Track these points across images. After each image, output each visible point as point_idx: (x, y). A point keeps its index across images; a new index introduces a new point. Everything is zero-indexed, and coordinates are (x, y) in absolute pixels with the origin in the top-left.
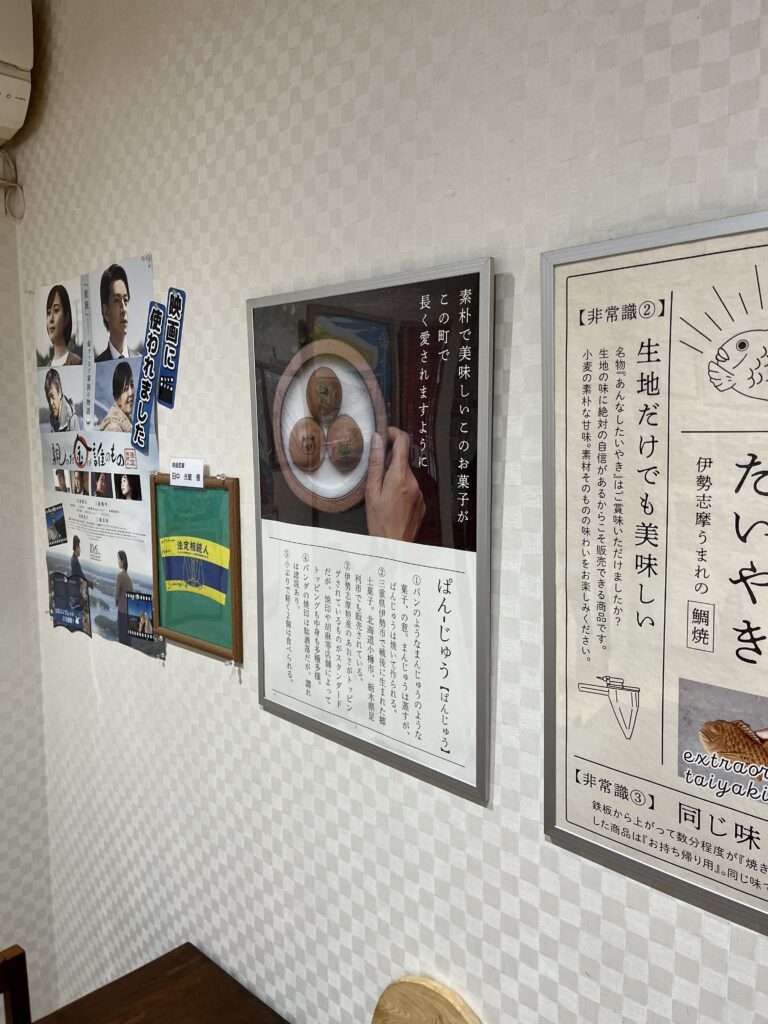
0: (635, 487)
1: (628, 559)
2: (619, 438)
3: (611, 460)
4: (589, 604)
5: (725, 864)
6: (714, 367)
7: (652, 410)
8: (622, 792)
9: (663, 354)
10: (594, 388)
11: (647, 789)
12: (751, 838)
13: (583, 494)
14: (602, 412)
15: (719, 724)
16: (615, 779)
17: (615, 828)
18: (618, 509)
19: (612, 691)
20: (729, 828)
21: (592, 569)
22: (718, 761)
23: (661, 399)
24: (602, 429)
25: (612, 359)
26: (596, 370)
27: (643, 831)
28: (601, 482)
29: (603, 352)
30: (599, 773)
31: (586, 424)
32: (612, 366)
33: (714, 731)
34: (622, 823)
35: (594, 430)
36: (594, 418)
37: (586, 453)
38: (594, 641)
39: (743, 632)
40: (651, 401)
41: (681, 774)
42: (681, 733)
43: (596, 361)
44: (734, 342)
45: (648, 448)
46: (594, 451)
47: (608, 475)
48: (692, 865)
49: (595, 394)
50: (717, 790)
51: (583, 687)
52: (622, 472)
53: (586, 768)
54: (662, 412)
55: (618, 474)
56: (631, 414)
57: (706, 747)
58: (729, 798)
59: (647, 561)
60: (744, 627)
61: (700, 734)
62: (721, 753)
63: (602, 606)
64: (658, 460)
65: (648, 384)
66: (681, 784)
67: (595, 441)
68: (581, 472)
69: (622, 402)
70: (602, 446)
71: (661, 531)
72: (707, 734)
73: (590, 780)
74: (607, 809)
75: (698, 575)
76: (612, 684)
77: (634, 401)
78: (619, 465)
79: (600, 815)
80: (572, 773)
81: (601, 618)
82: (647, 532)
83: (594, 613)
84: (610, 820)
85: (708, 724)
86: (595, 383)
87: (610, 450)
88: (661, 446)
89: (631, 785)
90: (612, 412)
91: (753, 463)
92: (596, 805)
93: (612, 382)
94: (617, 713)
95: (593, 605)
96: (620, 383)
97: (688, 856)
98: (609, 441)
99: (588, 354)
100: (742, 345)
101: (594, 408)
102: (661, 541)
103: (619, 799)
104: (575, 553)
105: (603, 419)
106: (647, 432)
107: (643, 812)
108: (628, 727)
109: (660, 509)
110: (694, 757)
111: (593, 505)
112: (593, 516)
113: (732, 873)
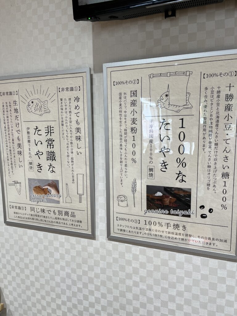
0: (16, 135)
1: (16, 152)
2: (12, 123)
3: (11, 129)
4: (9, 164)
5: (39, 218)
6: (28, 107)
7: (17, 117)
8: (20, 208)
9: (18, 104)
10: (5, 111)
11: (24, 206)
12: (44, 211)
13: (5, 137)
14: (7, 117)
15: (36, 187)
16: (18, 205)
17: (19, 217)
18: (13, 140)
19: (16, 184)
20: (40, 210)
21: (9, 155)
22: (36, 196)
23: (19, 114)
24: (8, 121)
25: (8, 104)
26: (5, 107)
27: (24, 216)
28: (9, 134)
29: (6, 103)
30: (15, 205)
31: (4, 120)
32: (8, 106)
33: (35, 189)
34: (20, 215)
35: (6, 121)
36: (6, 119)
37: (5, 127)
38: (11, 173)
39: (38, 166)
40: (17, 114)
41: (30, 200)
42: (29, 191)
43: (5, 105)
44: (31, 102)
45: (17, 125)
46: (7, 127)
47: (10, 132)
48: (34, 221)
49: (6, 113)
50: (37, 202)
51: (10, 185)
52: (13, 132)
53: (12, 204)
54: (19, 117)
55: (12, 132)
56: (14, 118)
57: (34, 193)
58: (40, 203)
59: (20, 152)
60: (38, 164)
61: (33, 190)
62: (37, 193)
63: (12, 164)
64: (20, 128)
65: (16, 110)
66: (30, 203)
67: (7, 124)
68: (4, 132)
69: (11, 115)
70: (8, 126)
71: (22, 145)
72: (34, 190)
73: (13, 207)
74: (17, 213)
75: (29, 154)
76: (16, 183)
77: (14, 114)
78: (12, 130)
79: (16, 215)
80: (9, 206)
81: (12, 167)
82: (19, 145)
83: (10, 166)
84: (18, 215)
85: (34, 187)
86: (5, 110)
87: (10, 126)
88: (20, 125)
89: (21, 205)
90: (10, 117)
91: (37, 128)
92: (15, 213)
93: (9, 110)
94: (17, 189)
95: (10, 164)
96: (10, 110)
97: (33, 219)
98: (10, 124)
99: (3, 103)
100: (32, 102)
101: (6, 116)
102: (22, 147)
103: (19, 210)
104: (5, 152)
105: (8, 119)
106: (17, 122)
107: (24, 212)
108: (19, 192)
109: (21, 139)
110: (32, 196)
111: (8, 140)
112: (8, 142)
113: (41, 220)
